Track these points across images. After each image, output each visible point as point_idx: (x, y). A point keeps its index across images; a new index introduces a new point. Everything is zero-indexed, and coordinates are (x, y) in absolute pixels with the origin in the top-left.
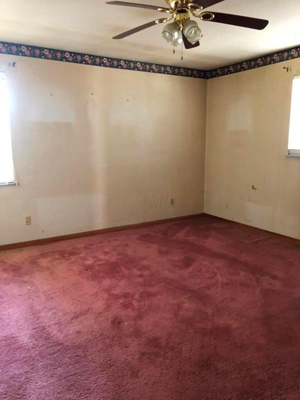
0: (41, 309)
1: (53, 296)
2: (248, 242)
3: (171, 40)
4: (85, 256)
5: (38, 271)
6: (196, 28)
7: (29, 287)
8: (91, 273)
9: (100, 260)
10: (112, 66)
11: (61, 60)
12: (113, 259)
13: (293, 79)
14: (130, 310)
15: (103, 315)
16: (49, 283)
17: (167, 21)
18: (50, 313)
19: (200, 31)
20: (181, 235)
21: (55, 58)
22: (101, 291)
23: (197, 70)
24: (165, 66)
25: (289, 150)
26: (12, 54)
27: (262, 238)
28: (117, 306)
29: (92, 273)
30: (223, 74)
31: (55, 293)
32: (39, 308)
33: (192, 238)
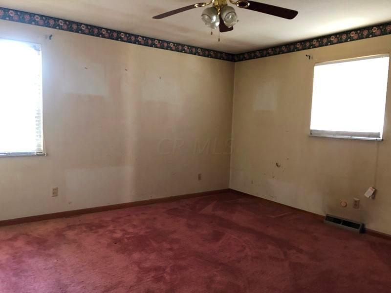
0: (69, 283)
1: (82, 269)
2: (273, 217)
3: (210, 22)
4: (113, 229)
5: (65, 243)
6: (233, 13)
7: (56, 261)
8: (120, 246)
9: (129, 233)
10: (146, 44)
11: (98, 36)
12: (142, 233)
13: (314, 66)
14: (162, 283)
15: (134, 288)
16: (77, 256)
17: (206, 5)
18: (79, 287)
19: (237, 17)
20: (208, 209)
21: (91, 33)
22: (131, 264)
23: (226, 53)
24: (197, 48)
25: (312, 131)
26: (49, 27)
27: (286, 214)
28: (149, 280)
29: (122, 246)
30: (250, 58)
31: (83, 266)
32: (67, 282)
33: (219, 213)
